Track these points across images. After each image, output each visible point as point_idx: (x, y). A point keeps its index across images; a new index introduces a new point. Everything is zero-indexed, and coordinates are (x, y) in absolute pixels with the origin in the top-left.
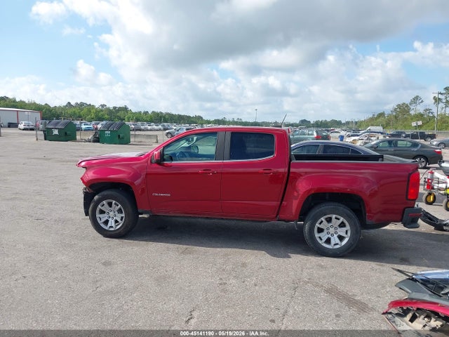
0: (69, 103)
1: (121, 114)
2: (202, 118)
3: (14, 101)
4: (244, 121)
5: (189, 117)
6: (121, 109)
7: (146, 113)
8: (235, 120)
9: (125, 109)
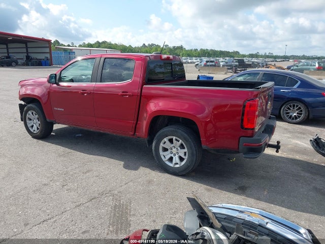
0: (144, 44)
1: (177, 51)
2: (238, 53)
3: (110, 44)
4: (274, 55)
5: (229, 52)
6: (178, 48)
7: (196, 50)
8: (267, 54)
9: (181, 48)
